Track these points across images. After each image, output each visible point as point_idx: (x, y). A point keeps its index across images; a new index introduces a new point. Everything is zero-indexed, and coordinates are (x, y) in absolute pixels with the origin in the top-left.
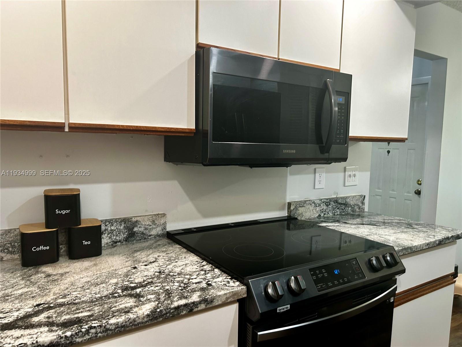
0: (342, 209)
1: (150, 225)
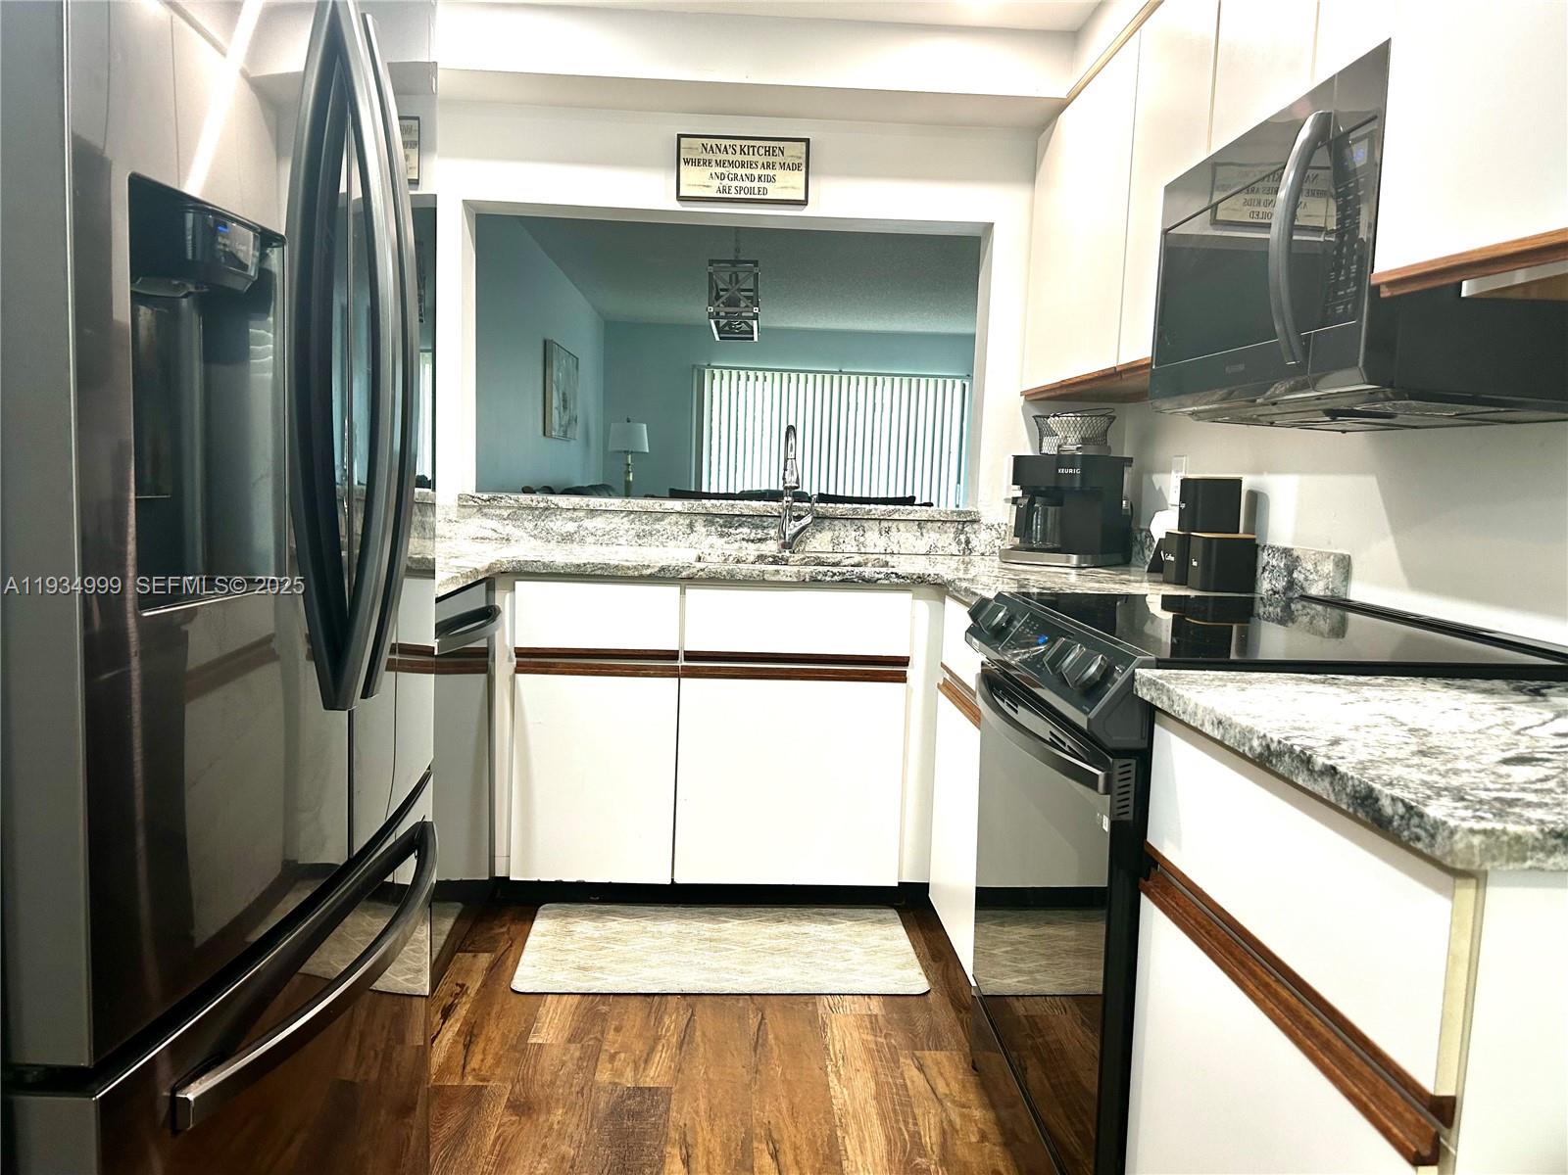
1: (1311, 573)
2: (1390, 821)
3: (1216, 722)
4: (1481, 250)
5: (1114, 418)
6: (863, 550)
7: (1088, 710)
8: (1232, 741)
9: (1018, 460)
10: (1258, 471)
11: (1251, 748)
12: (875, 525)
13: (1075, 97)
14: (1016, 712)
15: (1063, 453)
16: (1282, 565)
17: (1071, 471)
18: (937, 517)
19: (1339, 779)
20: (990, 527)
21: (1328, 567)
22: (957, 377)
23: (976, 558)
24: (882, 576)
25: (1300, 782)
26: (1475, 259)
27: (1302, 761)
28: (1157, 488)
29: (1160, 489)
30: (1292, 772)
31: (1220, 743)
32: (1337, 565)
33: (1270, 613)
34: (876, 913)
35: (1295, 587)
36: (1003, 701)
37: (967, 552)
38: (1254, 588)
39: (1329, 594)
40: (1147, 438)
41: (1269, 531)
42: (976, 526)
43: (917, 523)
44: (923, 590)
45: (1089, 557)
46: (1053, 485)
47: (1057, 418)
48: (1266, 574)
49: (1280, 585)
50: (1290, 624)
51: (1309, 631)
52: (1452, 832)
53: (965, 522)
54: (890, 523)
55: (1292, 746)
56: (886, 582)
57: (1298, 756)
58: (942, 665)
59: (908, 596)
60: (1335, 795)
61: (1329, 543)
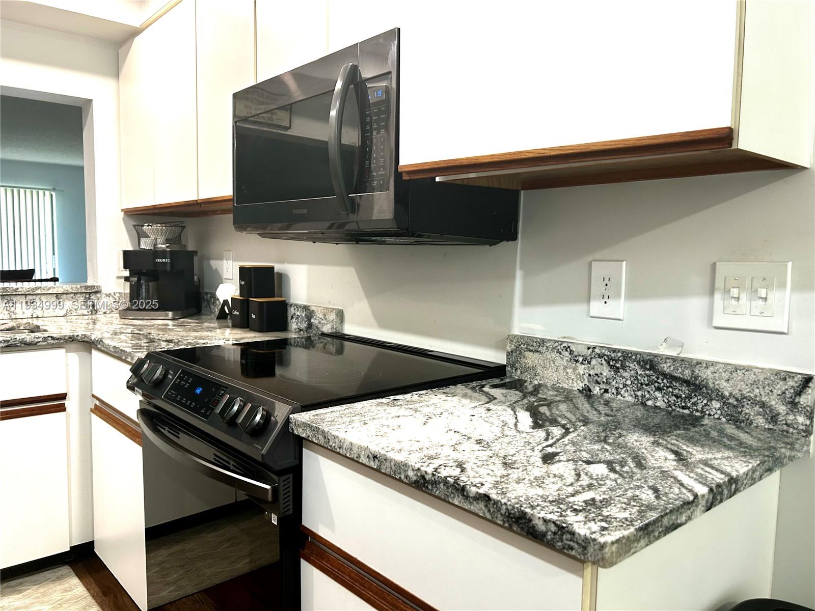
0: (677, 397)
1: (322, 320)
2: (544, 535)
3: (371, 456)
4: (467, 159)
5: (184, 227)
6: (14, 317)
7: (260, 448)
8: (388, 470)
9: (126, 253)
10: (283, 262)
11: (407, 477)
12: (23, 299)
13: (148, 26)
14: (179, 438)
15: (157, 249)
16: (304, 315)
17: (164, 260)
18: (71, 291)
19: (494, 504)
20: (108, 295)
21: (332, 316)
22: (46, 190)
23: (100, 316)
24: (40, 339)
25: (457, 503)
26: (464, 164)
27: (457, 490)
28: (214, 269)
29: (216, 269)
30: (448, 496)
31: (378, 470)
32: (337, 315)
33: (298, 342)
34: (55, 572)
35: (313, 327)
36: (165, 429)
37: (94, 312)
38: (287, 328)
39: (335, 331)
40: (204, 238)
41: (291, 295)
42: (98, 295)
43: (55, 295)
44: (73, 346)
45: (179, 312)
46: (153, 269)
47: (150, 227)
48: (294, 320)
49: (304, 326)
50: (311, 349)
51: (324, 352)
52: (602, 546)
53: (90, 293)
54: (34, 297)
55: (446, 477)
56: (45, 343)
57: (453, 486)
58: (93, 396)
59: (62, 352)
60: (491, 514)
61: (329, 302)
